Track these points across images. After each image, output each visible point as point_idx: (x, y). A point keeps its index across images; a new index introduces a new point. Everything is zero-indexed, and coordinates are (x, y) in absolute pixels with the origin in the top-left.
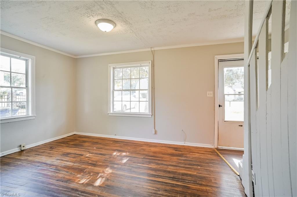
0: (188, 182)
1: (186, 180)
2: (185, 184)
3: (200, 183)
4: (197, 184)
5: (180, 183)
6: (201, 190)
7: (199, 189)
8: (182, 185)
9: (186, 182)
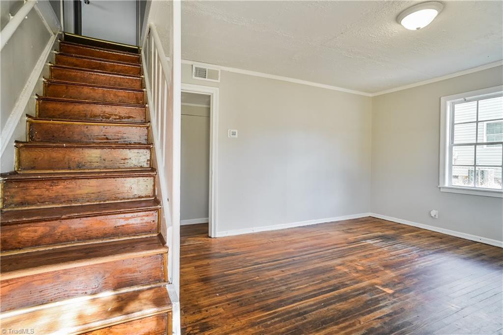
0: (273, 318)
1: (280, 321)
2: (274, 313)
3: (256, 327)
4: (259, 323)
5: (281, 310)
6: (245, 315)
7: (248, 315)
8: (276, 309)
9: (277, 317)
